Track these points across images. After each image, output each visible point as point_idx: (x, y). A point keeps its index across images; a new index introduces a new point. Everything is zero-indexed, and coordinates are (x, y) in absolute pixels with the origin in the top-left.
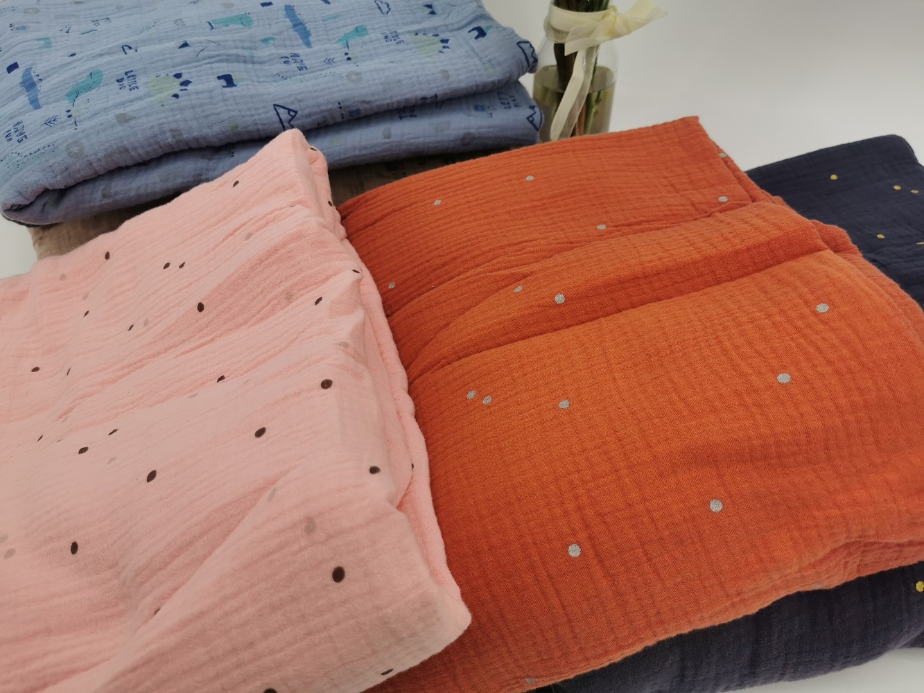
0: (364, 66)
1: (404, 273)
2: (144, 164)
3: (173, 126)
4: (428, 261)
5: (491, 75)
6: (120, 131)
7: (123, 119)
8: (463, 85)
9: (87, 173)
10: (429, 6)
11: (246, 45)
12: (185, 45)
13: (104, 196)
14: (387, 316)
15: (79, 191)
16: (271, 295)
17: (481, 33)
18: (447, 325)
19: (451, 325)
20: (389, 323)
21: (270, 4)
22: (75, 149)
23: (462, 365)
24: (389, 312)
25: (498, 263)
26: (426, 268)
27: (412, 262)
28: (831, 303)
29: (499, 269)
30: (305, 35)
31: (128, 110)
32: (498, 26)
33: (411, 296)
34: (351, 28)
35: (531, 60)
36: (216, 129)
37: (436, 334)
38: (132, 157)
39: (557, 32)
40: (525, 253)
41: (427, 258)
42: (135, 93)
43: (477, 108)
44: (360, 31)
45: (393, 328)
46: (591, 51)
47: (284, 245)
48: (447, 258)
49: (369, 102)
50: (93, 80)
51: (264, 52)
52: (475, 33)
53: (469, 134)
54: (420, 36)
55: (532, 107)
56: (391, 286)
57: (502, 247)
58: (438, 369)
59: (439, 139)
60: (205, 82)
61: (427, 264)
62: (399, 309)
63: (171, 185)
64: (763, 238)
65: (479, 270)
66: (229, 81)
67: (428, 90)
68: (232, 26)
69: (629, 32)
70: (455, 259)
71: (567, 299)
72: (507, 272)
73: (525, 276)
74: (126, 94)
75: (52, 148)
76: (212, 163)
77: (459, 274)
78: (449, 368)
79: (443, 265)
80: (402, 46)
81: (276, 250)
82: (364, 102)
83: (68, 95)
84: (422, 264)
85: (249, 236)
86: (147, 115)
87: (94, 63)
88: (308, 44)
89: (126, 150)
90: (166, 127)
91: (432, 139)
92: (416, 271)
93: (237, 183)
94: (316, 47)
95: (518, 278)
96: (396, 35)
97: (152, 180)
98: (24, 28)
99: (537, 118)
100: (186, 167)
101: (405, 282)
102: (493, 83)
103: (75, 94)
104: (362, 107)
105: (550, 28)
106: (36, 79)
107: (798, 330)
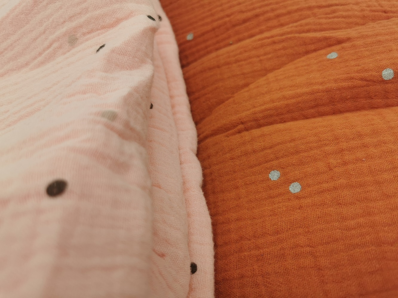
1: (203, 25)
4: (228, 16)
14: (183, 66)
16: (52, 37)
18: (247, 85)
19: (252, 86)
20: (184, 74)
23: (263, 135)
24: (184, 62)
25: (307, 24)
26: (225, 23)
27: (212, 15)
29: (308, 31)
33: (209, 49)
37: (233, 93)
40: (337, 17)
41: (228, 12)
45: (187, 80)
48: (249, 14)
56: (190, 37)
57: (310, 8)
58: (234, 134)
61: (227, 19)
62: (195, 60)
65: (285, 29)
70: (257, 16)
72: (318, 35)
77: (261, 32)
78: (247, 135)
79: (245, 21)
84: (223, 18)
92: (215, 24)
95: (331, 43)
101: (203, 34)
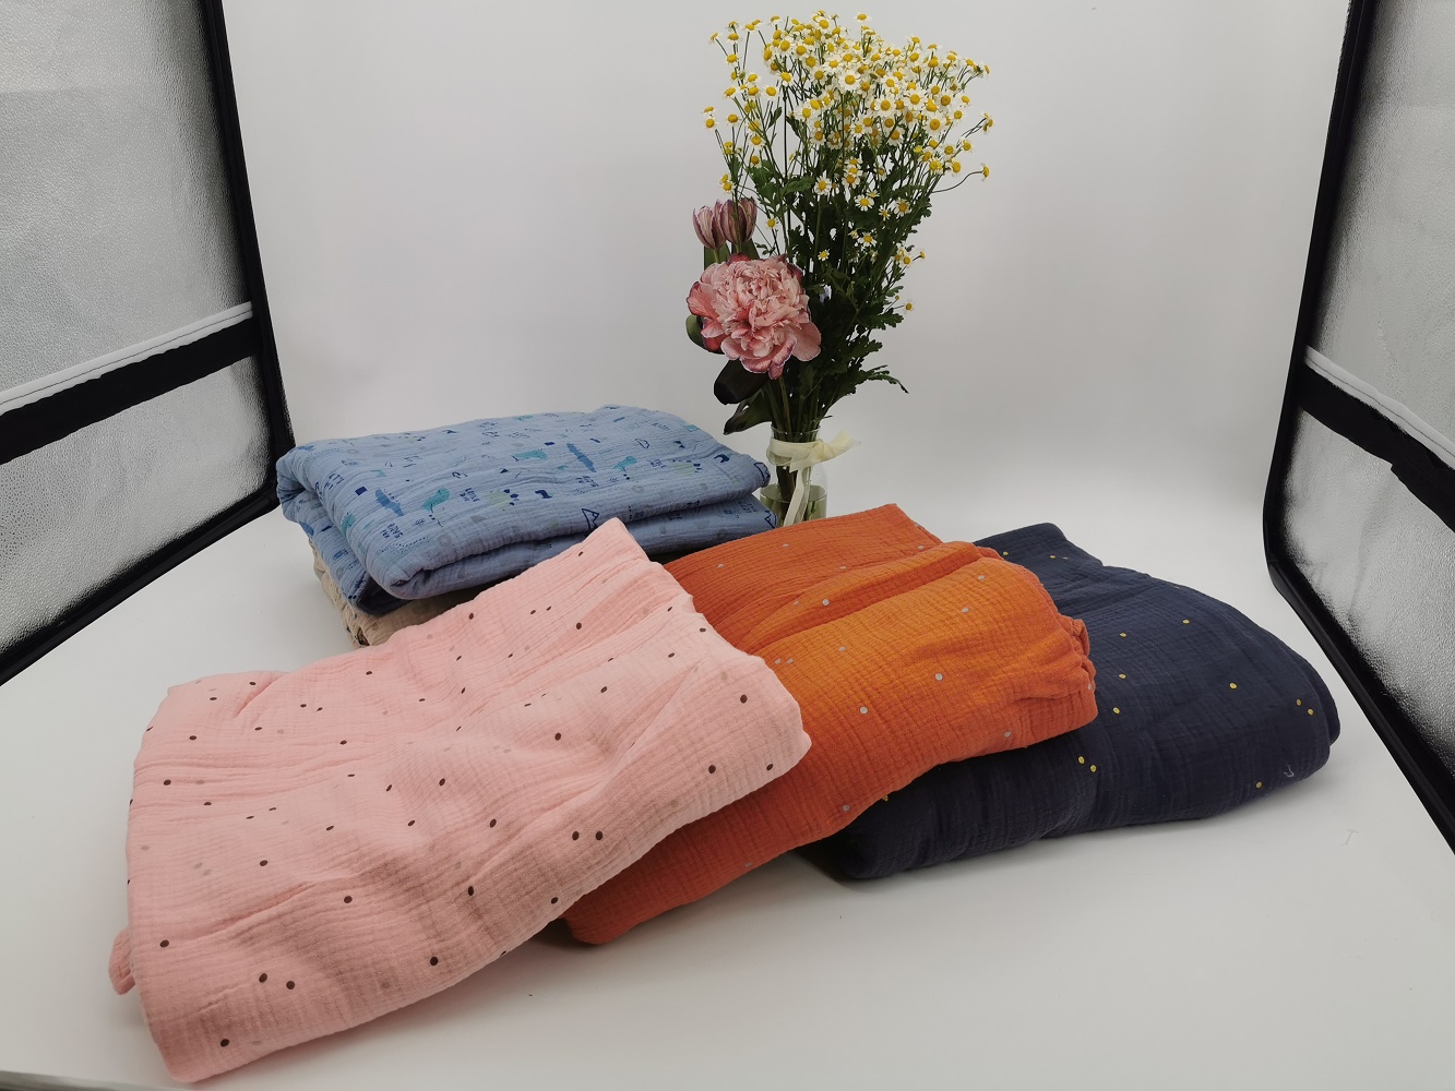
0: (642, 482)
2: (488, 553)
3: (515, 524)
5: (738, 487)
6: (478, 527)
7: (476, 520)
8: (717, 494)
9: (452, 558)
10: (679, 442)
11: (549, 471)
12: (505, 471)
13: (459, 577)
15: (441, 573)
16: (632, 612)
17: (725, 459)
21: (552, 443)
22: (445, 540)
25: (778, 592)
28: (986, 574)
29: (780, 595)
30: (589, 464)
31: (480, 513)
32: (737, 454)
34: (624, 458)
35: (766, 476)
36: (542, 526)
38: (484, 546)
39: (778, 458)
40: (794, 585)
42: (478, 504)
43: (726, 512)
44: (630, 460)
46: (807, 470)
47: (641, 578)
49: (649, 507)
50: (442, 496)
51: (561, 476)
52: (721, 459)
53: (723, 530)
54: (677, 462)
55: (768, 512)
57: (777, 583)
59: (701, 534)
60: (528, 495)
63: (508, 568)
64: (946, 555)
65: (764, 597)
66: (545, 495)
67: (693, 499)
68: (532, 459)
69: (834, 457)
71: (831, 602)
72: (786, 595)
73: (798, 596)
74: (471, 504)
75: (426, 540)
76: (536, 553)
77: (750, 602)
80: (665, 469)
81: (636, 581)
82: (648, 506)
83: (424, 506)
85: (604, 581)
86: (494, 517)
87: (439, 484)
88: (593, 470)
89: (481, 541)
90: (510, 525)
91: (696, 534)
93: (581, 553)
94: (600, 471)
95: (793, 598)
96: (659, 463)
97: (493, 565)
98: (355, 463)
99: (772, 518)
100: (519, 555)
102: (739, 492)
103: (430, 505)
104: (645, 510)
105: (772, 455)
106: (389, 497)
107: (970, 589)
